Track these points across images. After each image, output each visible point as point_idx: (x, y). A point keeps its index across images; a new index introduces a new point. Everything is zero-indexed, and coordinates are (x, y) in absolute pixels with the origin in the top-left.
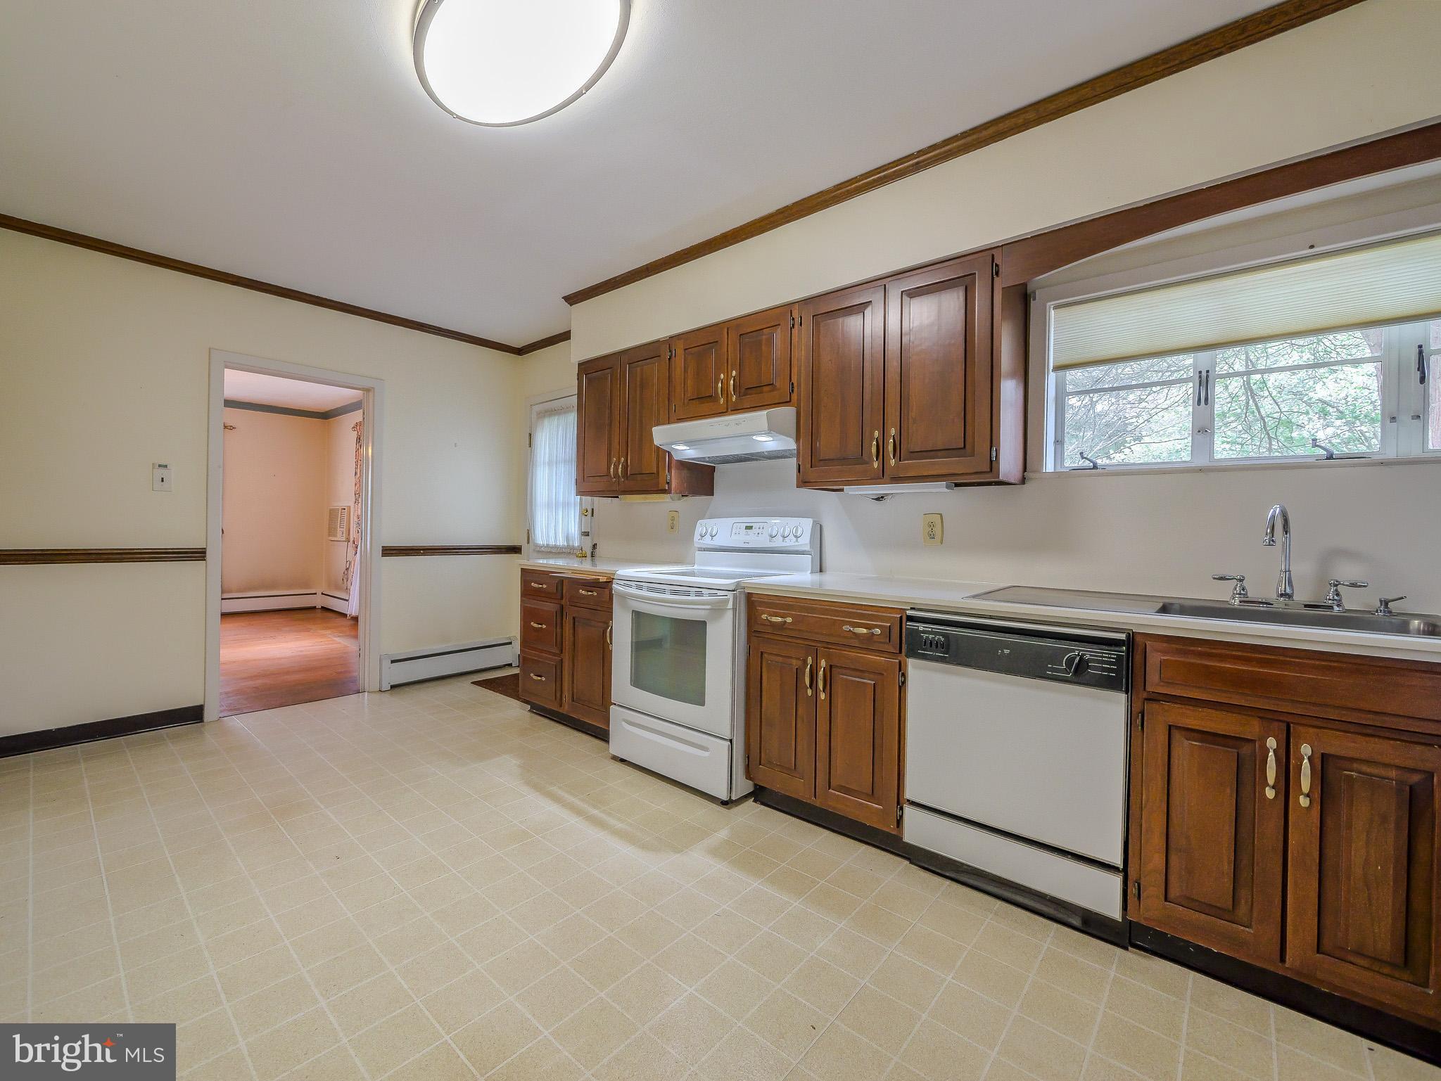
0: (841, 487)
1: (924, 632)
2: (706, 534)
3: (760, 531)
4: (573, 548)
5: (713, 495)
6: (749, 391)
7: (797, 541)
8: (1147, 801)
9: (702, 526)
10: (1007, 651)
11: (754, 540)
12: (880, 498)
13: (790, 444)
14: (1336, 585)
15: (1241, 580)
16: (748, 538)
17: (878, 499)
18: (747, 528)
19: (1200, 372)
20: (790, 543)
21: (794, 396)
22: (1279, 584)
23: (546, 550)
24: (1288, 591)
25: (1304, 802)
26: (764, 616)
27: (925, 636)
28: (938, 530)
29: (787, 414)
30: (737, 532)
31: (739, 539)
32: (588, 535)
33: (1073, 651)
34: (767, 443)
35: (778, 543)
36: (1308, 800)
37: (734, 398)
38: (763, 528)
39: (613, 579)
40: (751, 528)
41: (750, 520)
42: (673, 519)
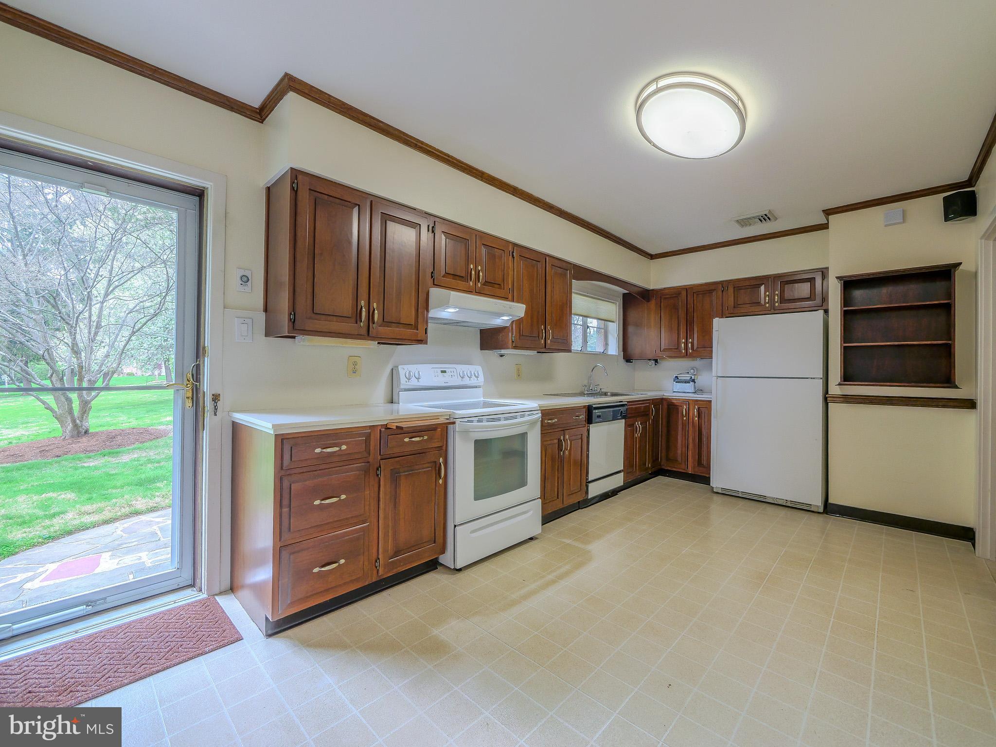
1: (597, 413)
2: (412, 377)
3: (452, 374)
6: (487, 284)
7: (477, 380)
11: (447, 379)
16: (444, 379)
17: (501, 356)
18: (442, 372)
20: (474, 381)
21: (510, 296)
26: (546, 421)
28: (520, 372)
30: (436, 375)
31: (440, 381)
37: (479, 285)
38: (453, 372)
39: (454, 419)
40: (445, 372)
41: (444, 366)
42: (355, 364)
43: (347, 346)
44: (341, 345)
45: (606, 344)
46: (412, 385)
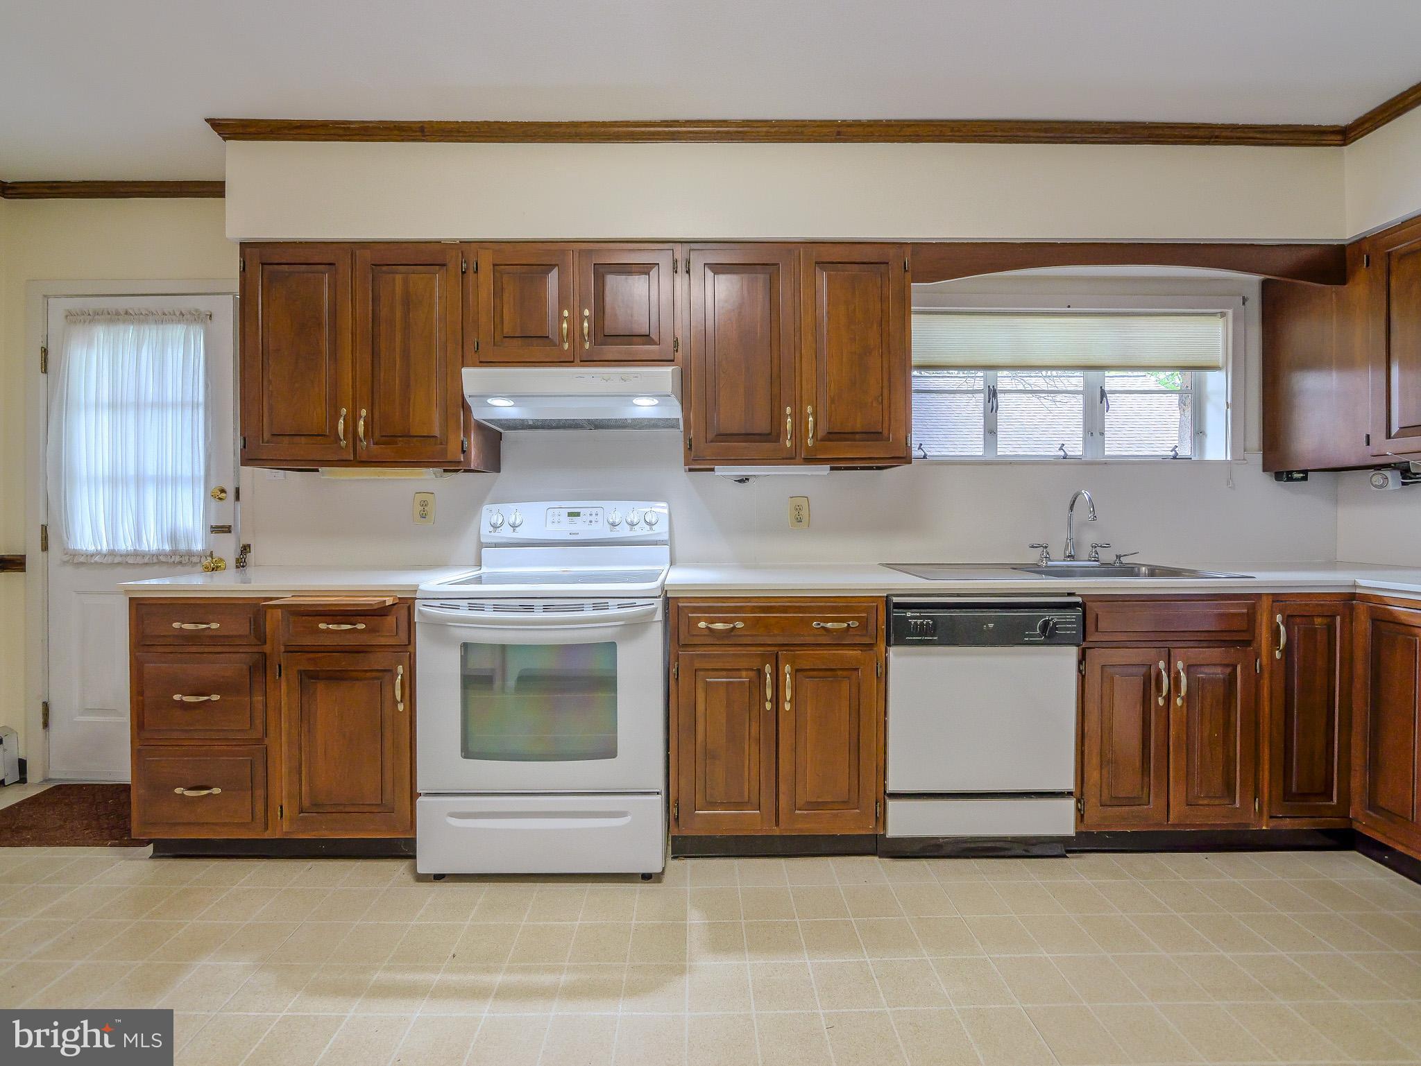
0: (712, 467)
1: (912, 618)
2: (502, 524)
3: (593, 518)
4: (190, 554)
5: (498, 470)
6: (610, 340)
7: (651, 529)
8: (1088, 731)
9: (490, 514)
10: (991, 625)
11: (582, 529)
12: (744, 480)
13: (674, 411)
14: (1096, 547)
15: (1046, 547)
16: (574, 528)
17: (741, 481)
18: (570, 514)
19: (989, 386)
20: (641, 532)
21: (679, 355)
22: (1066, 549)
23: (109, 560)
24: (1073, 553)
25: (1179, 702)
26: (702, 625)
27: (913, 621)
28: (804, 513)
29: (666, 375)
30: (556, 520)
31: (563, 529)
32: (230, 532)
33: (1045, 616)
34: (645, 407)
35: (623, 532)
36: (1181, 702)
37: (587, 346)
38: (597, 515)
39: (416, 599)
40: (578, 514)
41: (574, 505)
42: (424, 504)
43: (386, 478)
44: (377, 477)
45: (1199, 433)
46: (502, 538)
